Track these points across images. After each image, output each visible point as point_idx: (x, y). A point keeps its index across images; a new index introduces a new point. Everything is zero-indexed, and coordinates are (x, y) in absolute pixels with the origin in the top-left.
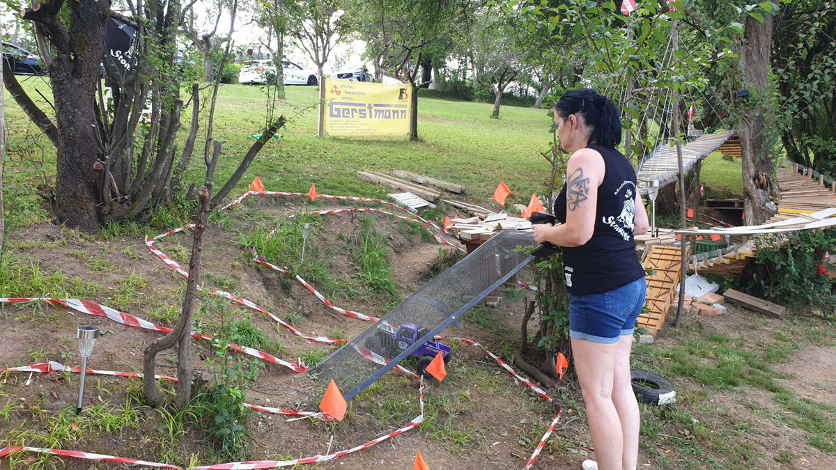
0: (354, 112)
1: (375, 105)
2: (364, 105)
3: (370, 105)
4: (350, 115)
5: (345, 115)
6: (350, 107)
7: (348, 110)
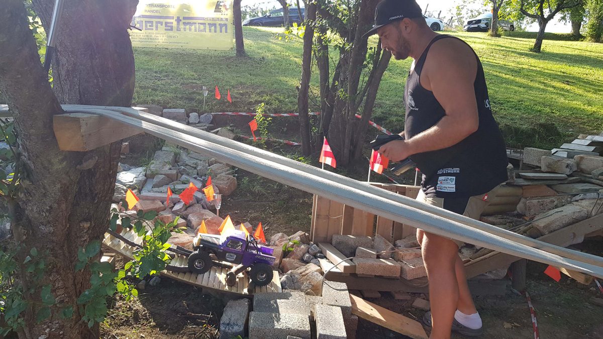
0: (159, 25)
1: (184, 18)
2: (173, 18)
3: (178, 18)
4: (154, 28)
5: (148, 27)
6: (154, 20)
7: (152, 22)
